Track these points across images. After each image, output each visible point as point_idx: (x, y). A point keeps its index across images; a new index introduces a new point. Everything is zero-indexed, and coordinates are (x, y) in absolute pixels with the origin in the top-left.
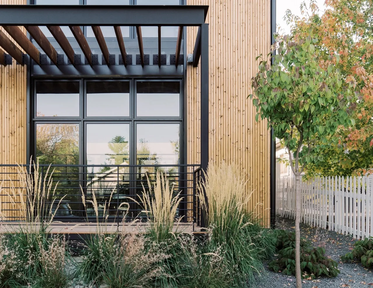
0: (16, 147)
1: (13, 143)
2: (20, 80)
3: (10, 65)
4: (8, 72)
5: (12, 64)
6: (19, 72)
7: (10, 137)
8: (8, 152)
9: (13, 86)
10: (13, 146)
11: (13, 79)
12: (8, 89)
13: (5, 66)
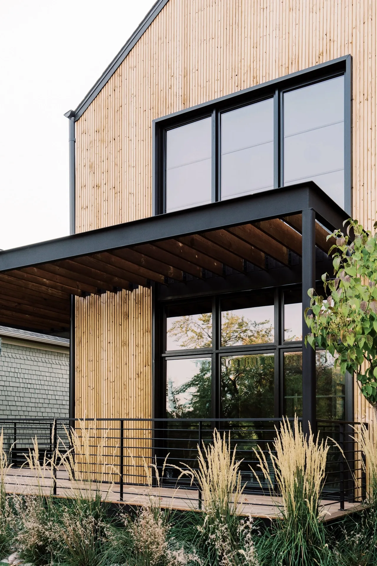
0: (142, 392)
1: (139, 387)
2: (147, 306)
3: (137, 290)
4: (134, 298)
5: (138, 288)
6: (146, 296)
7: (137, 379)
8: (135, 398)
9: (139, 315)
10: (140, 390)
11: (139, 306)
12: (135, 319)
13: (132, 291)
